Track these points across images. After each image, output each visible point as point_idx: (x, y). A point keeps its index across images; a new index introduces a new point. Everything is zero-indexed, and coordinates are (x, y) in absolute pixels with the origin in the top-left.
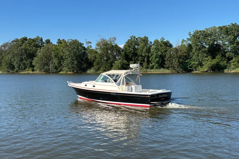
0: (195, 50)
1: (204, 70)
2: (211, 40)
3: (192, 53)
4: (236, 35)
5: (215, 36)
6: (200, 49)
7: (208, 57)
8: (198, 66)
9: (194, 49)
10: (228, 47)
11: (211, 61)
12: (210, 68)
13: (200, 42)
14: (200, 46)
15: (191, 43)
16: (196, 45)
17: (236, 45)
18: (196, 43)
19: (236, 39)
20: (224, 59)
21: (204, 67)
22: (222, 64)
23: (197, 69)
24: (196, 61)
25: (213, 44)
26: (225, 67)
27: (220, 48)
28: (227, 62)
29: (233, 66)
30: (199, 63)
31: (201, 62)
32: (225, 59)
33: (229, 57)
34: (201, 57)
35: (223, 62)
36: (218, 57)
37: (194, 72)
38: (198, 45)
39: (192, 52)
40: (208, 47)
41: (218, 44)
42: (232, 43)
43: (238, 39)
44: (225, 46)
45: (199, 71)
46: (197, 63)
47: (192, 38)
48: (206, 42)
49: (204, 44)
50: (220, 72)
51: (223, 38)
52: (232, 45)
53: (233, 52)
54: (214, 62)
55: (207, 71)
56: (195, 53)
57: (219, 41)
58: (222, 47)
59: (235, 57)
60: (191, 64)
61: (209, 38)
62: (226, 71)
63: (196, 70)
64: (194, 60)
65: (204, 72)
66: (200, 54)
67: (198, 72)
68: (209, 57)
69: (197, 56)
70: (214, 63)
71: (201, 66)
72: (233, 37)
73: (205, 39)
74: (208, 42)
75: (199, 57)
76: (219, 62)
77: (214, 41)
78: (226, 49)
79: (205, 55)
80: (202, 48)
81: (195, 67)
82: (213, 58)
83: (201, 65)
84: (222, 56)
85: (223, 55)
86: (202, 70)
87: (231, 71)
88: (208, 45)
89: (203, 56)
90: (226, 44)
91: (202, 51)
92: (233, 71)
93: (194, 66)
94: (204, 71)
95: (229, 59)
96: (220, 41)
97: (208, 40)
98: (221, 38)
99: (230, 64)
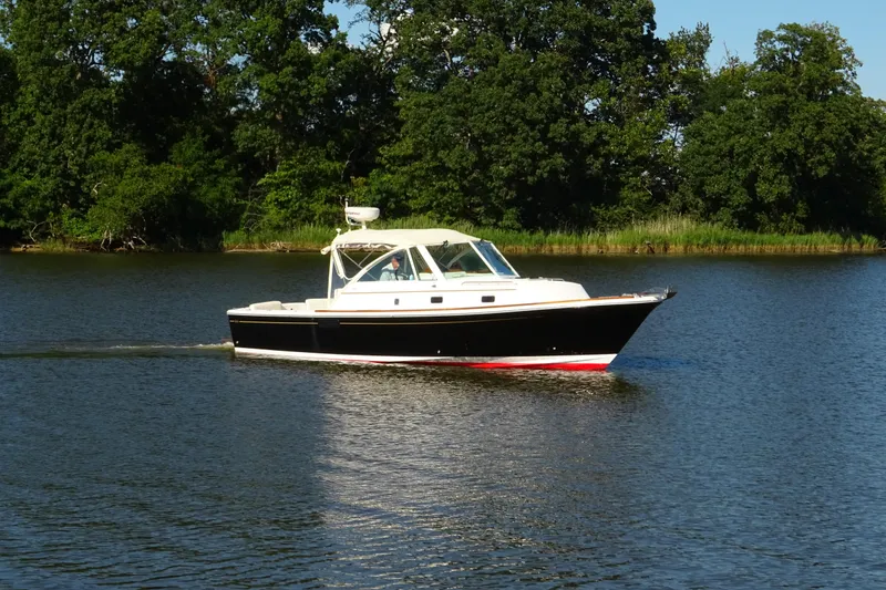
0: (39, 99)
1: (96, 236)
2: (143, 35)
3: (15, 116)
4: (290, 13)
5: (165, 12)
6: (66, 95)
7: (119, 146)
8: (57, 211)
9: (30, 88)
10: (247, 84)
11: (145, 175)
12: (134, 219)
13: (69, 41)
14: (73, 74)
15: (9, 47)
16: (43, 62)
17: (294, 75)
18: (40, 48)
19: (294, 36)
20: (220, 164)
21: (93, 211)
22: (208, 194)
23: (53, 229)
24: (43, 175)
25: (155, 59)
26: (231, 220)
27: (201, 92)
28: (237, 186)
29: (273, 214)
30: (67, 186)
31: (79, 182)
32: (227, 168)
33: (254, 150)
34: (73, 147)
35: (214, 183)
36: (189, 147)
37: (35, 248)
38: (58, 63)
39: (20, 110)
40: (119, 79)
41: (184, 65)
42: (266, 60)
43: (302, 37)
44: (227, 79)
45: (64, 242)
46: (49, 184)
47: (15, 15)
48: (106, 48)
49: (97, 57)
50: (200, 250)
51: (216, 23)
52: (271, 77)
53: (273, 123)
54: (164, 179)
55: (117, 243)
56: (39, 118)
57: (189, 47)
58: (208, 85)
59: (288, 154)
60: (11, 194)
61: (131, 22)
62: (234, 243)
63: (44, 236)
64: (33, 169)
65: (94, 247)
66: (71, 128)
67: (58, 247)
68: (127, 146)
69: (53, 135)
70: (162, 187)
71: (74, 204)
72: (274, 25)
73: (104, 21)
74: (122, 44)
75: (64, 145)
76: (193, 186)
77: (162, 40)
78: (234, 103)
79: (104, 132)
80: (83, 84)
81: (40, 216)
82: (157, 155)
83: (75, 197)
84: (209, 146)
85: (219, 142)
86: (85, 238)
87: (262, 243)
88: (120, 66)
89: (90, 140)
90: (233, 70)
91: (85, 108)
92: (279, 245)
93: (33, 205)
94: (97, 243)
95: (253, 166)
96: (199, 48)
97: (123, 30)
98: (205, 22)
99: (260, 195)
